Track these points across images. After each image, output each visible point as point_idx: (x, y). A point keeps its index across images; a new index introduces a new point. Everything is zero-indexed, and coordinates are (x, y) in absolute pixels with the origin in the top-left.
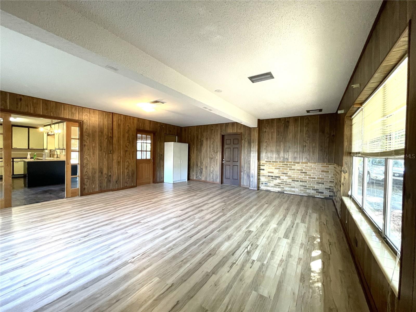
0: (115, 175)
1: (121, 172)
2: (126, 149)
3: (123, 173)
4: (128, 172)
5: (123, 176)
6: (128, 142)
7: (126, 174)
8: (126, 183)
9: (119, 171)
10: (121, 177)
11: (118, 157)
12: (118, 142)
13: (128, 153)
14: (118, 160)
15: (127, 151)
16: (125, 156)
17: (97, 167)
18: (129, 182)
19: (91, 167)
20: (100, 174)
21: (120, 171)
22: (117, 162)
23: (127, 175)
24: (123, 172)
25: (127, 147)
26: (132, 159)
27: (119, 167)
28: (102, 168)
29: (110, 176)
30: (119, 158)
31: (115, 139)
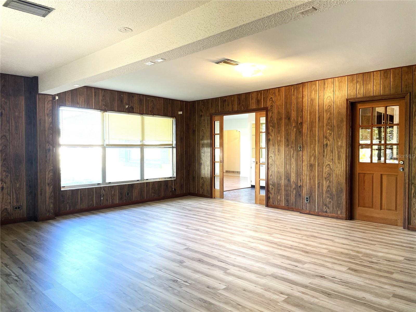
0: (305, 188)
1: (315, 184)
2: (325, 143)
3: (319, 187)
4: (329, 186)
5: (318, 191)
6: (329, 129)
7: (325, 189)
8: (326, 205)
9: (312, 181)
10: (315, 192)
11: (310, 157)
12: (311, 131)
13: (329, 148)
14: (310, 161)
15: (327, 145)
16: (324, 156)
17: (282, 170)
18: (330, 206)
19: (276, 170)
20: (286, 181)
21: (314, 181)
22: (309, 165)
23: (327, 192)
24: (319, 183)
25: (326, 137)
26: (337, 161)
27: (312, 174)
28: (289, 172)
29: (300, 187)
30: (313, 158)
31: (305, 127)
